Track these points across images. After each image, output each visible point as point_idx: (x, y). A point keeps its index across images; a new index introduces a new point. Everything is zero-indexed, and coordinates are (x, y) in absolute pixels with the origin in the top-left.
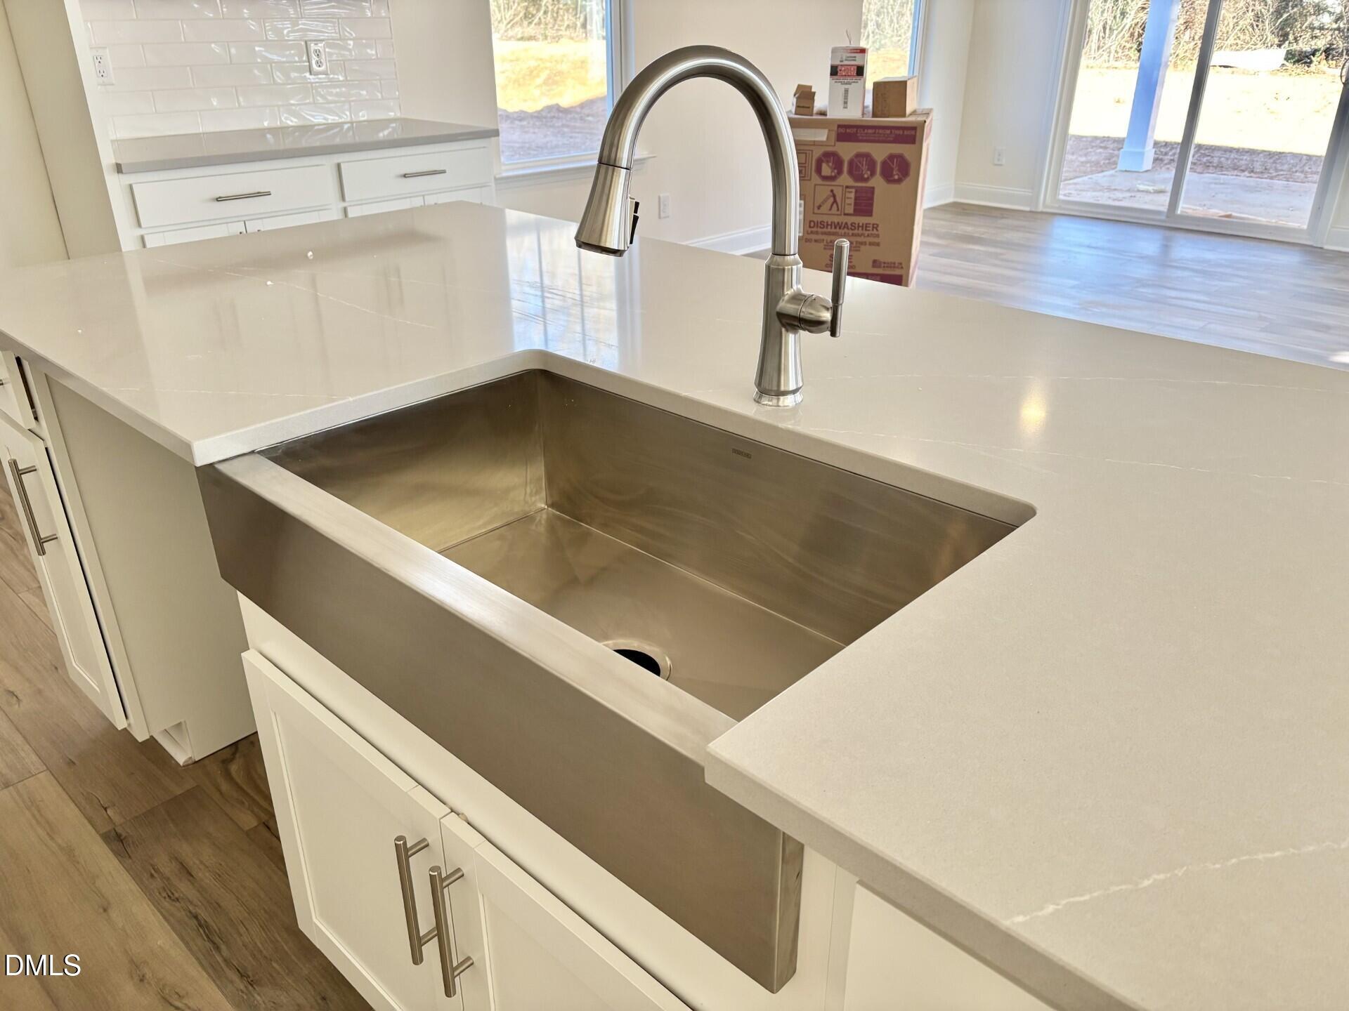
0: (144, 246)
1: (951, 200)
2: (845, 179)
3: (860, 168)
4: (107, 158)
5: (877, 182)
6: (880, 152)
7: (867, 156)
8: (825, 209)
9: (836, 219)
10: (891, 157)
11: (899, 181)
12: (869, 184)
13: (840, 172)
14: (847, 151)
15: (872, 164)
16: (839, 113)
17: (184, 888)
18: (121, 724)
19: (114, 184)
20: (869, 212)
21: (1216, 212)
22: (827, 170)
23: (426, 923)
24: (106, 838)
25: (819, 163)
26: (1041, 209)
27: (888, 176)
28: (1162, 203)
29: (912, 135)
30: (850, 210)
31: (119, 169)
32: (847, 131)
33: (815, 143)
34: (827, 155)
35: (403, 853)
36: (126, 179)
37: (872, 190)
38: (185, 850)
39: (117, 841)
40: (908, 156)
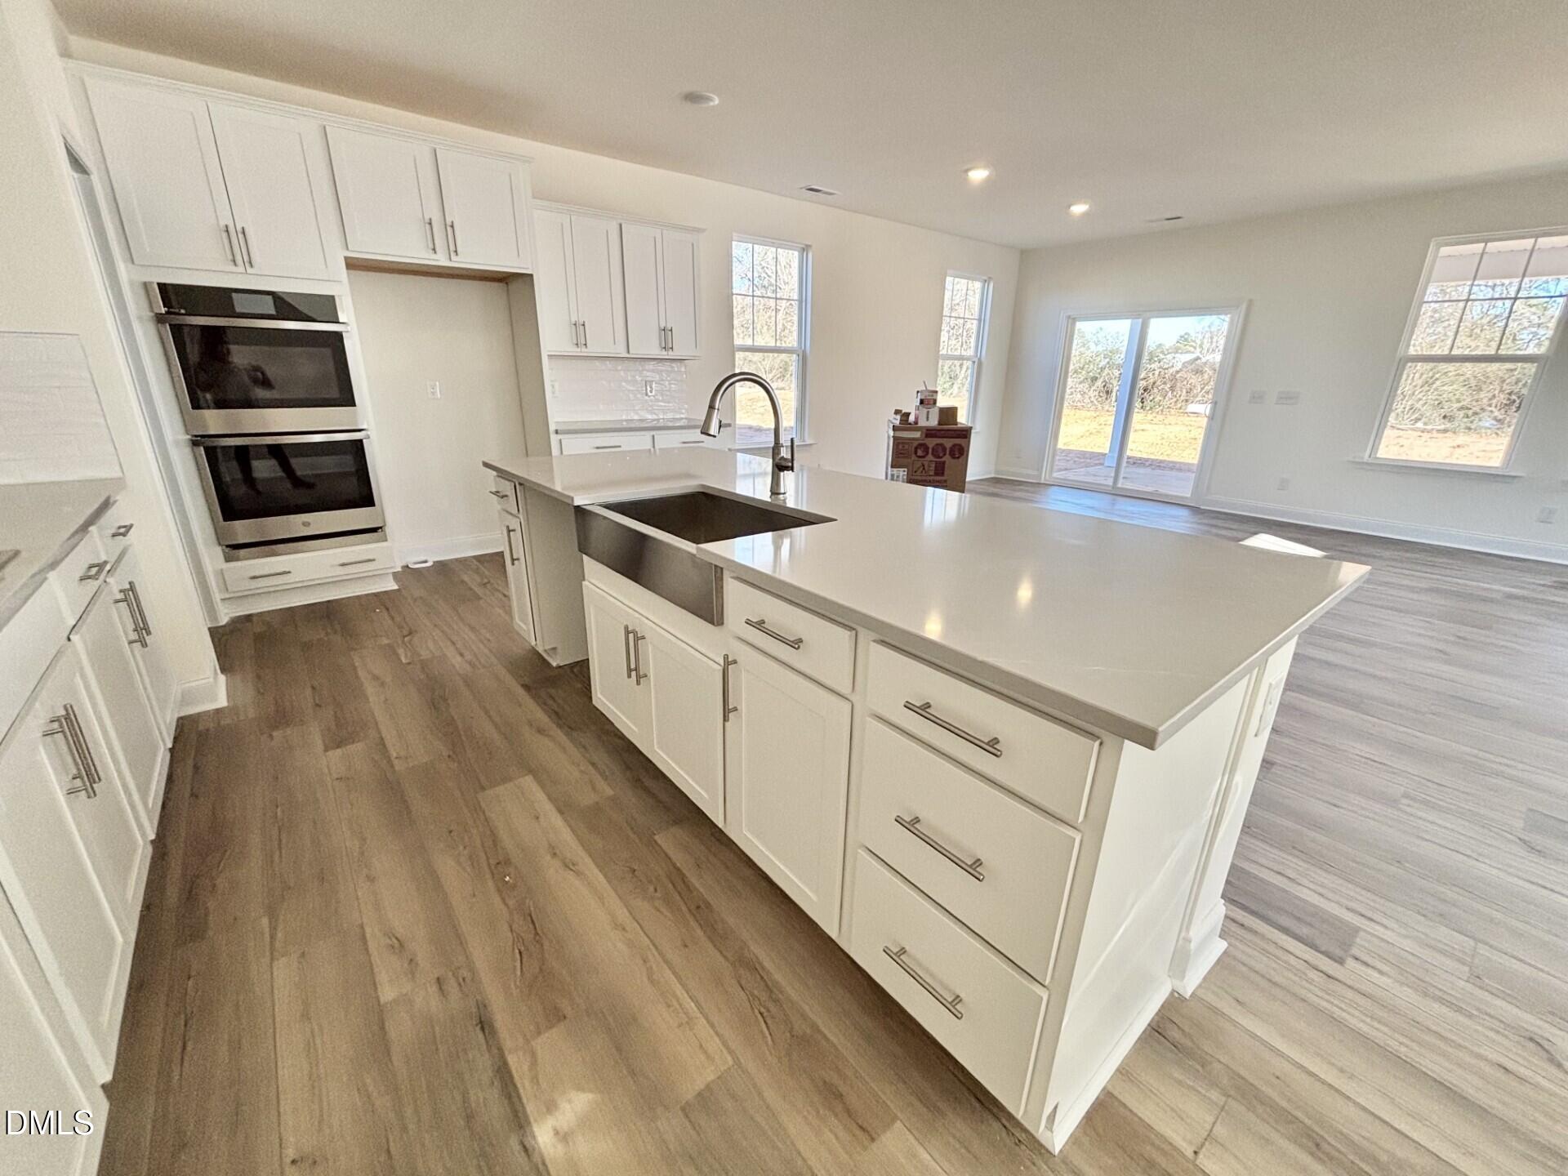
0: (562, 453)
1: (993, 476)
2: (930, 457)
3: (939, 451)
4: (552, 428)
5: (947, 458)
6: (948, 443)
7: (941, 445)
8: (918, 473)
9: (924, 478)
10: (954, 445)
11: (958, 458)
12: (943, 459)
13: (927, 453)
14: (931, 443)
15: (944, 449)
16: (923, 423)
17: (551, 702)
18: (533, 643)
19: (554, 438)
20: (943, 474)
21: (1150, 489)
22: (920, 453)
23: (633, 666)
24: (522, 685)
25: (916, 448)
26: (1042, 481)
27: (953, 456)
28: (1110, 482)
29: (965, 433)
30: (932, 473)
31: (557, 432)
32: (930, 433)
33: (914, 439)
34: (920, 445)
35: (627, 632)
36: (559, 437)
37: (944, 463)
38: (552, 691)
39: (526, 687)
40: (963, 445)
